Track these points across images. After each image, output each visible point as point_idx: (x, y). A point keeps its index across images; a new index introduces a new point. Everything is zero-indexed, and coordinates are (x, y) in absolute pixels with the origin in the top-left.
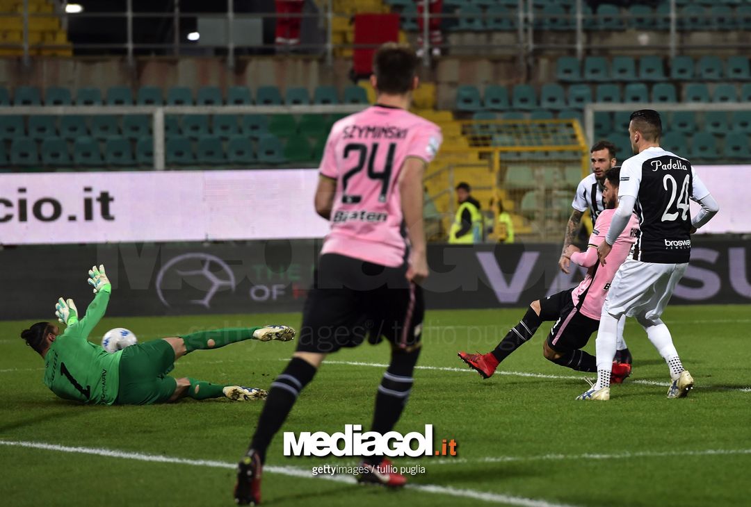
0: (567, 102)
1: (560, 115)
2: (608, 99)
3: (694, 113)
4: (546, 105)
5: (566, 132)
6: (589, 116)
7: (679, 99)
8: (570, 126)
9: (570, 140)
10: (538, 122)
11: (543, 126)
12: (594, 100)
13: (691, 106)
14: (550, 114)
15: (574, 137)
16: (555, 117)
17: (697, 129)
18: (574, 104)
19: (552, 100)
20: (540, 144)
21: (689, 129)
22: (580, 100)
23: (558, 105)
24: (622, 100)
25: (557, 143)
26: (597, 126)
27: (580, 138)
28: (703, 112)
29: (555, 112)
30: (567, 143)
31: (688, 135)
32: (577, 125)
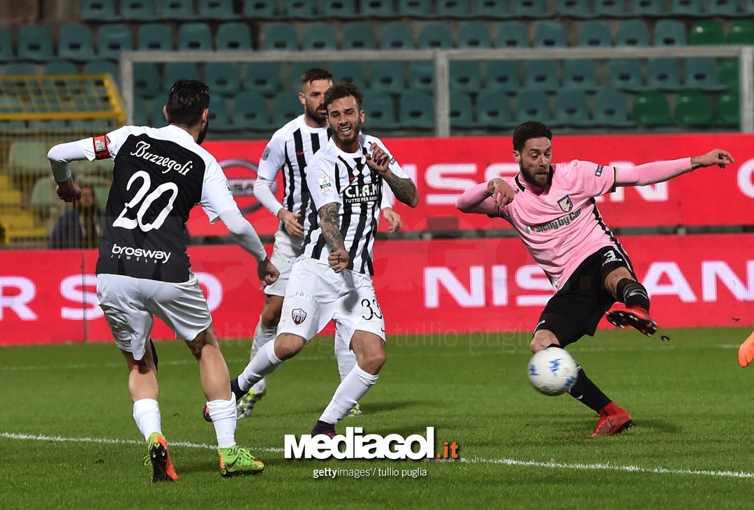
0: (96, 51)
1: (86, 68)
2: (155, 46)
3: (277, 64)
4: (65, 53)
5: (95, 92)
6: (127, 69)
7: (256, 46)
8: (100, 83)
9: (99, 104)
10: (53, 78)
11: (61, 84)
12: (135, 48)
13: (272, 55)
14: (72, 67)
15: (106, 99)
16: (80, 72)
17: (281, 88)
18: (106, 53)
19: (75, 46)
20: (57, 110)
21: (269, 87)
22: (115, 46)
23: (84, 53)
24: (175, 47)
25: (82, 109)
26: (139, 85)
27: (114, 101)
28: (290, 63)
29: (80, 64)
30: (96, 109)
31: (270, 96)
32: (108, 82)
